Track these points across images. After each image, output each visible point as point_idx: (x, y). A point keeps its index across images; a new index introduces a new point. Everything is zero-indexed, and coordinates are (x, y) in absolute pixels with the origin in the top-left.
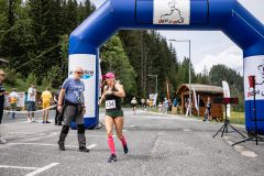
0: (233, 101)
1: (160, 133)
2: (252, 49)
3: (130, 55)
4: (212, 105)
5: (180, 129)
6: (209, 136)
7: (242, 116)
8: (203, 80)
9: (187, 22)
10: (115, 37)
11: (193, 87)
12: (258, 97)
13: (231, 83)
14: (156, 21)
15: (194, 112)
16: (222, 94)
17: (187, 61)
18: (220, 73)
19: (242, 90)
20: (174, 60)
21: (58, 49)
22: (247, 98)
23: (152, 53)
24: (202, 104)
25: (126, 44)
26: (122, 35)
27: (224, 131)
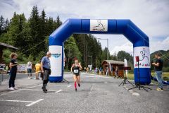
0: (128, 68)
1: (94, 84)
2: (138, 43)
3: (79, 46)
4: (118, 70)
5: (103, 83)
6: (117, 85)
7: (133, 76)
8: (114, 58)
9: (106, 30)
10: (72, 37)
11: (110, 62)
12: (140, 67)
13: (128, 60)
14: (91, 30)
15: (110, 74)
16: (123, 65)
17: (106, 49)
18: (123, 55)
19: (133, 63)
20: (100, 48)
21: (44, 43)
22: (135, 67)
23: (89, 45)
24: (114, 70)
25: (77, 40)
26: (75, 36)
27: (124, 83)
